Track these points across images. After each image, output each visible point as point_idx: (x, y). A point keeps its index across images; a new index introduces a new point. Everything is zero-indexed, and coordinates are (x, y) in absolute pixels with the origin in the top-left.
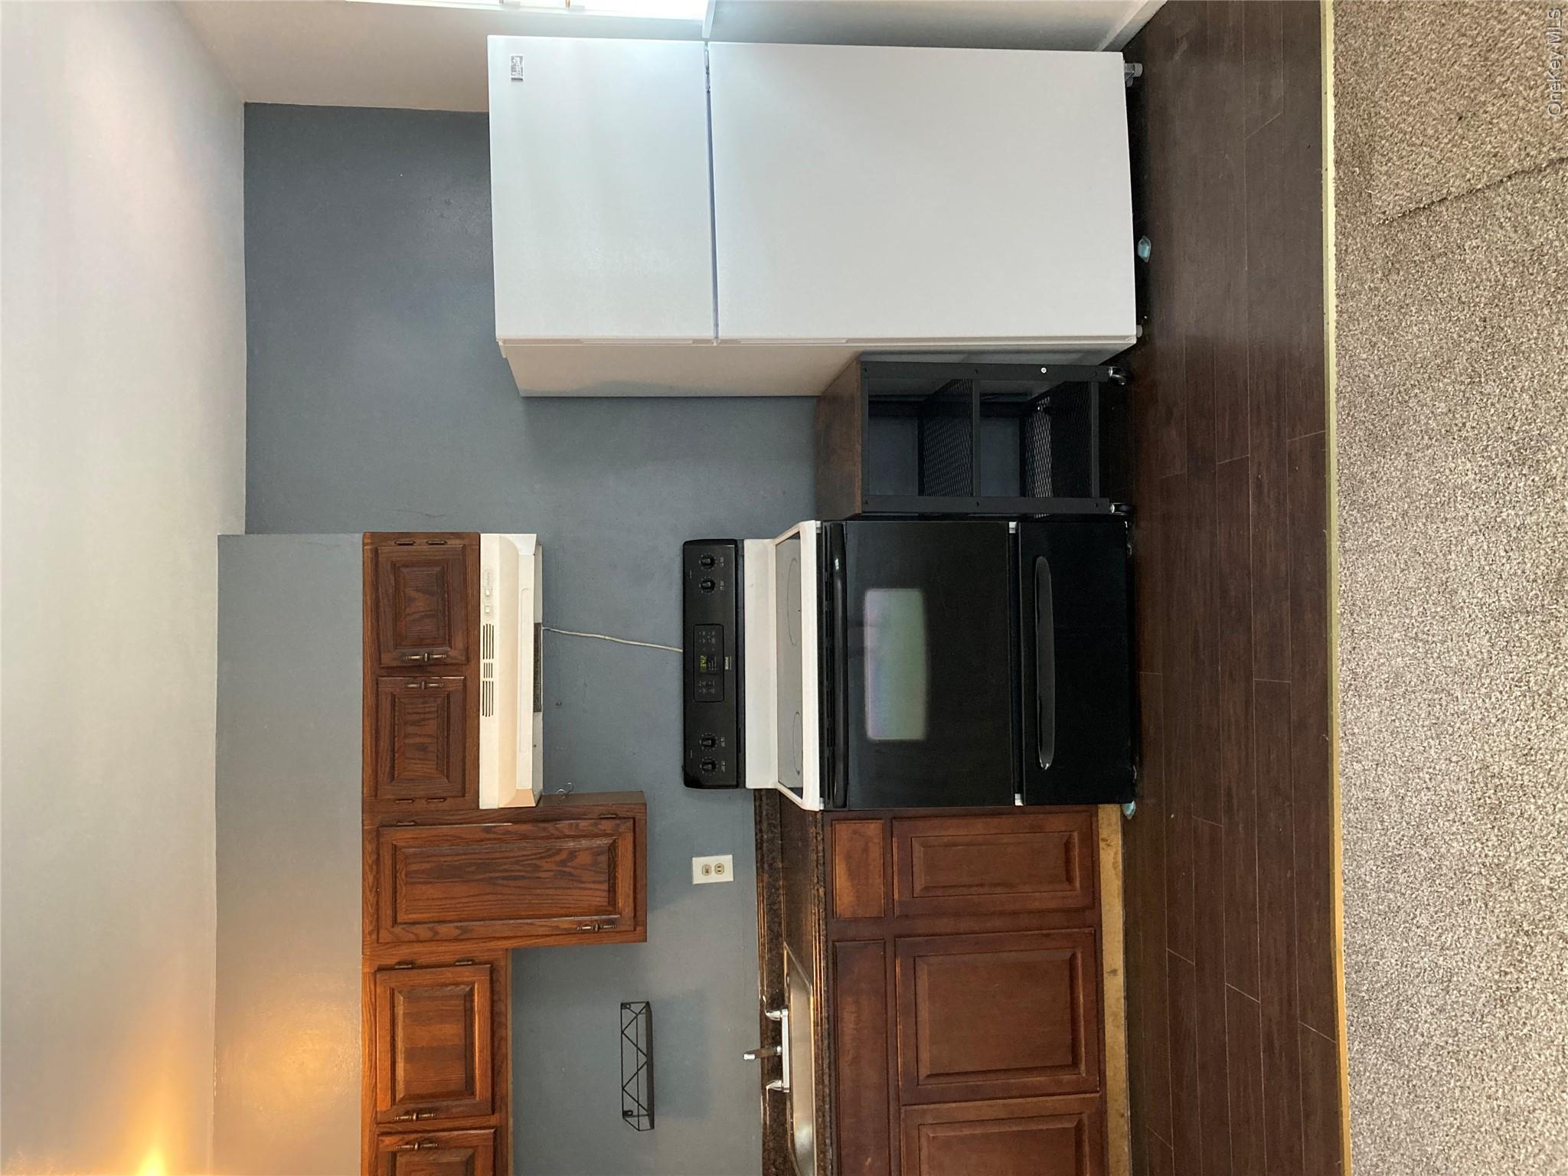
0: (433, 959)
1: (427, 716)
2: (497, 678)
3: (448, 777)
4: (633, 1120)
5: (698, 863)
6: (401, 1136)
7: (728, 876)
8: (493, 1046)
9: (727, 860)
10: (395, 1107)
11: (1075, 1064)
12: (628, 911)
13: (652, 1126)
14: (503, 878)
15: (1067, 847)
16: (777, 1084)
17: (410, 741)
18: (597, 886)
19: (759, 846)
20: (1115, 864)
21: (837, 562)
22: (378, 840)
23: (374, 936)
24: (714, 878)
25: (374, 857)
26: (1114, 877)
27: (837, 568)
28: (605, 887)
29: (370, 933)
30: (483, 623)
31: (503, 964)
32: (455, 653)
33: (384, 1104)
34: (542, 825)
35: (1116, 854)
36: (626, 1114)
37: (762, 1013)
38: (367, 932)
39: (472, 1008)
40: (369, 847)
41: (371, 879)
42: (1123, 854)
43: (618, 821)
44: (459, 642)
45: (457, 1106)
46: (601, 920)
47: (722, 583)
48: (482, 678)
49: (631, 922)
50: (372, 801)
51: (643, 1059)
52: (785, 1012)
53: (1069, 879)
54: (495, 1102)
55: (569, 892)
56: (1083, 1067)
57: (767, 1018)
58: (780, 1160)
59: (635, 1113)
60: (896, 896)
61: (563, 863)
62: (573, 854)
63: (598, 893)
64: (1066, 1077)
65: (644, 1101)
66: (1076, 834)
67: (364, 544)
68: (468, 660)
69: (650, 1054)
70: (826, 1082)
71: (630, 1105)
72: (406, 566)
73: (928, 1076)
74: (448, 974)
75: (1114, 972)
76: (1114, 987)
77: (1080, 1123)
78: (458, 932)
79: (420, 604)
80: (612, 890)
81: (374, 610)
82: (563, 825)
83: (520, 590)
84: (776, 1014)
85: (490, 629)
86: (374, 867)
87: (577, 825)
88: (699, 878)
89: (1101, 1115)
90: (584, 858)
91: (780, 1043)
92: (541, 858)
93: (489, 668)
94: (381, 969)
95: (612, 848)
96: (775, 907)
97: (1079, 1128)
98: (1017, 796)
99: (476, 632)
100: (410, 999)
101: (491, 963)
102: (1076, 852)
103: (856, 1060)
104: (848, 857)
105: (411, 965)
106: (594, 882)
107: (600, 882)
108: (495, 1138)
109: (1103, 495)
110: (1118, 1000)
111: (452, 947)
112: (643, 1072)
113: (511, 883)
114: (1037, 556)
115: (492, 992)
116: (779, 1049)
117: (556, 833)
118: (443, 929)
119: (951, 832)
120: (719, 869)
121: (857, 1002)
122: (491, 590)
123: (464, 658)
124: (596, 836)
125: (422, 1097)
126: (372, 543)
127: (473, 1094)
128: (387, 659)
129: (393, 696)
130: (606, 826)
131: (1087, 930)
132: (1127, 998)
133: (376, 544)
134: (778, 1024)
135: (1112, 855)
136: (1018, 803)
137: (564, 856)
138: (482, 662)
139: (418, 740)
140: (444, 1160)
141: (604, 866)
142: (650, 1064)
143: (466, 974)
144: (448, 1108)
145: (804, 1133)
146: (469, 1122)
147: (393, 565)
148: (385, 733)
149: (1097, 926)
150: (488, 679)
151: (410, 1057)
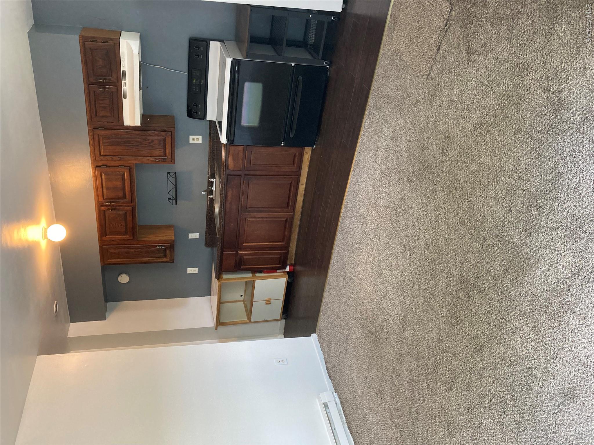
0: (112, 165)
1: (106, 98)
2: (127, 87)
3: (114, 116)
4: (171, 201)
5: (191, 137)
6: (106, 207)
7: (200, 141)
8: (131, 187)
9: (200, 137)
10: (104, 200)
11: (288, 206)
12: (169, 157)
13: (176, 204)
14: (132, 146)
15: (295, 156)
16: (212, 196)
17: (100, 105)
18: (161, 150)
19: (210, 134)
20: (308, 158)
21: (237, 67)
22: (93, 132)
23: (94, 158)
24: (196, 142)
25: (92, 137)
26: (307, 162)
27: (237, 69)
28: (163, 150)
29: (93, 157)
30: (122, 70)
31: (132, 167)
32: (114, 79)
33: (101, 199)
34: (143, 132)
35: (309, 156)
36: (169, 199)
37: (208, 179)
38: (92, 157)
39: (124, 178)
40: (91, 134)
41: (92, 142)
42: (311, 156)
43: (166, 133)
44: (115, 76)
45: (121, 201)
46: (162, 159)
47: (202, 56)
48: (123, 87)
49: (170, 160)
50: (90, 120)
51: (174, 186)
52: (215, 180)
53: (294, 164)
54: (132, 200)
55: (152, 151)
56: (290, 208)
57: (210, 181)
58: (211, 212)
59: (171, 199)
60: (245, 165)
61: (150, 143)
62: (153, 141)
63: (161, 152)
64: (285, 209)
65: (174, 195)
66: (297, 153)
67: (79, 40)
68: (118, 81)
69: (176, 185)
70: (223, 207)
71: (170, 197)
72: (95, 49)
73: (250, 207)
74: (117, 169)
75: (303, 184)
76: (302, 188)
77: (287, 219)
78: (119, 159)
79: (101, 63)
80: (165, 151)
81: (85, 62)
82: (150, 132)
83: (134, 65)
84: (212, 180)
85: (124, 71)
86: (93, 140)
87: (154, 133)
88: (191, 141)
89: (293, 218)
90: (156, 142)
91: (213, 187)
92: (144, 141)
93: (125, 84)
94: (97, 167)
95: (165, 140)
96: (214, 151)
97: (286, 220)
98: (283, 142)
99: (120, 72)
100: (106, 174)
101: (129, 167)
102: (297, 158)
103: (231, 203)
104: (233, 155)
105: (107, 166)
106: (160, 149)
107: (162, 149)
108: (132, 209)
109: (322, 59)
110: (303, 191)
111: (118, 162)
112: (174, 190)
113: (135, 147)
114: (299, 76)
115: (130, 174)
116: (212, 188)
117: (148, 134)
118: (114, 157)
119: (263, 150)
120: (198, 139)
121: (232, 190)
122: (124, 59)
123: (116, 81)
124: (160, 136)
125: (111, 199)
126: (82, 40)
127: (125, 198)
128: (92, 80)
129: (94, 91)
130: (163, 133)
131: (296, 177)
132: (305, 191)
133: (84, 41)
134: (213, 182)
135: (308, 156)
136: (282, 145)
137: (150, 141)
138: (122, 82)
139: (103, 105)
140: (119, 213)
141: (163, 144)
142: (176, 187)
143: (122, 169)
144: (119, 201)
145: (217, 210)
146: (125, 205)
147: (90, 49)
148: (93, 102)
149: (299, 175)
150: (125, 87)
151: (107, 188)
